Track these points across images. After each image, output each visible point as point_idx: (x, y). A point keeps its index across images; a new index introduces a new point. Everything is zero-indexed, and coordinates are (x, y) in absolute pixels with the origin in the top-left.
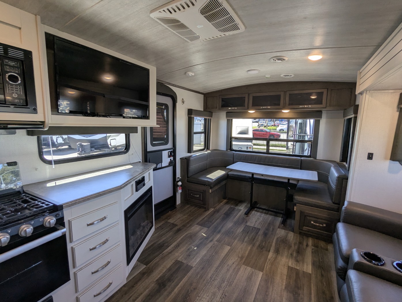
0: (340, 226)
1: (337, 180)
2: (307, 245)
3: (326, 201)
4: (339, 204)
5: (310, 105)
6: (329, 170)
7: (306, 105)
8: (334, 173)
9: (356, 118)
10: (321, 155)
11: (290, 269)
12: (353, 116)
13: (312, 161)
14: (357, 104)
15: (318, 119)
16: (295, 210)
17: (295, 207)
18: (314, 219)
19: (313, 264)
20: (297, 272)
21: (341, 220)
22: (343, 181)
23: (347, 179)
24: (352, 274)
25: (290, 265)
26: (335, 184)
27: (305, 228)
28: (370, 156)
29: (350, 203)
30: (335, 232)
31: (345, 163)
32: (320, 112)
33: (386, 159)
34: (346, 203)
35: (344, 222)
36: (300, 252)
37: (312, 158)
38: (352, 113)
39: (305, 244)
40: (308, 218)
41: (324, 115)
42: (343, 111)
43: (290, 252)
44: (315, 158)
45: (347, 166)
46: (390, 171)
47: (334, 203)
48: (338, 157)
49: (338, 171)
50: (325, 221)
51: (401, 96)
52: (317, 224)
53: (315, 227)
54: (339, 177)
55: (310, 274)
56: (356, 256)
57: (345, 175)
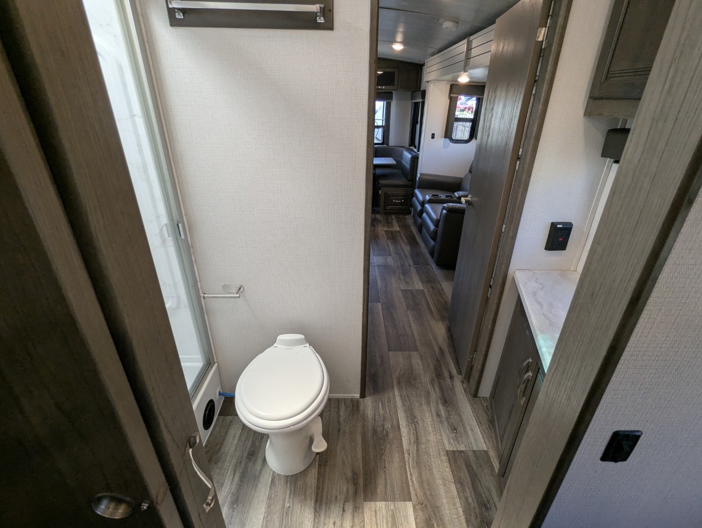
0: (417, 192)
1: (411, 160)
2: (392, 219)
3: (402, 181)
4: (412, 181)
5: (384, 86)
6: (401, 155)
7: (380, 86)
8: (408, 156)
9: (423, 103)
10: (392, 142)
11: (386, 232)
12: (421, 100)
13: (385, 148)
14: (422, 89)
15: (389, 101)
16: (380, 193)
17: (380, 191)
18: (395, 198)
19: (399, 226)
20: (391, 232)
21: (416, 187)
22: (415, 160)
23: (418, 158)
24: (427, 206)
26: (409, 164)
27: (389, 207)
28: (433, 136)
29: (421, 174)
30: (413, 197)
31: (412, 147)
32: (391, 93)
33: (442, 137)
34: (419, 175)
35: (418, 188)
36: (389, 223)
37: (385, 145)
38: (420, 98)
39: (390, 219)
40: (391, 197)
41: (394, 97)
42: (410, 93)
43: (382, 224)
44: (388, 144)
45: (416, 150)
46: (445, 147)
47: (409, 181)
48: (407, 144)
49: (411, 154)
50: (403, 197)
51: (452, 86)
52: (397, 201)
53: (396, 204)
54: (412, 158)
55: (399, 231)
56: (428, 198)
57: (416, 156)
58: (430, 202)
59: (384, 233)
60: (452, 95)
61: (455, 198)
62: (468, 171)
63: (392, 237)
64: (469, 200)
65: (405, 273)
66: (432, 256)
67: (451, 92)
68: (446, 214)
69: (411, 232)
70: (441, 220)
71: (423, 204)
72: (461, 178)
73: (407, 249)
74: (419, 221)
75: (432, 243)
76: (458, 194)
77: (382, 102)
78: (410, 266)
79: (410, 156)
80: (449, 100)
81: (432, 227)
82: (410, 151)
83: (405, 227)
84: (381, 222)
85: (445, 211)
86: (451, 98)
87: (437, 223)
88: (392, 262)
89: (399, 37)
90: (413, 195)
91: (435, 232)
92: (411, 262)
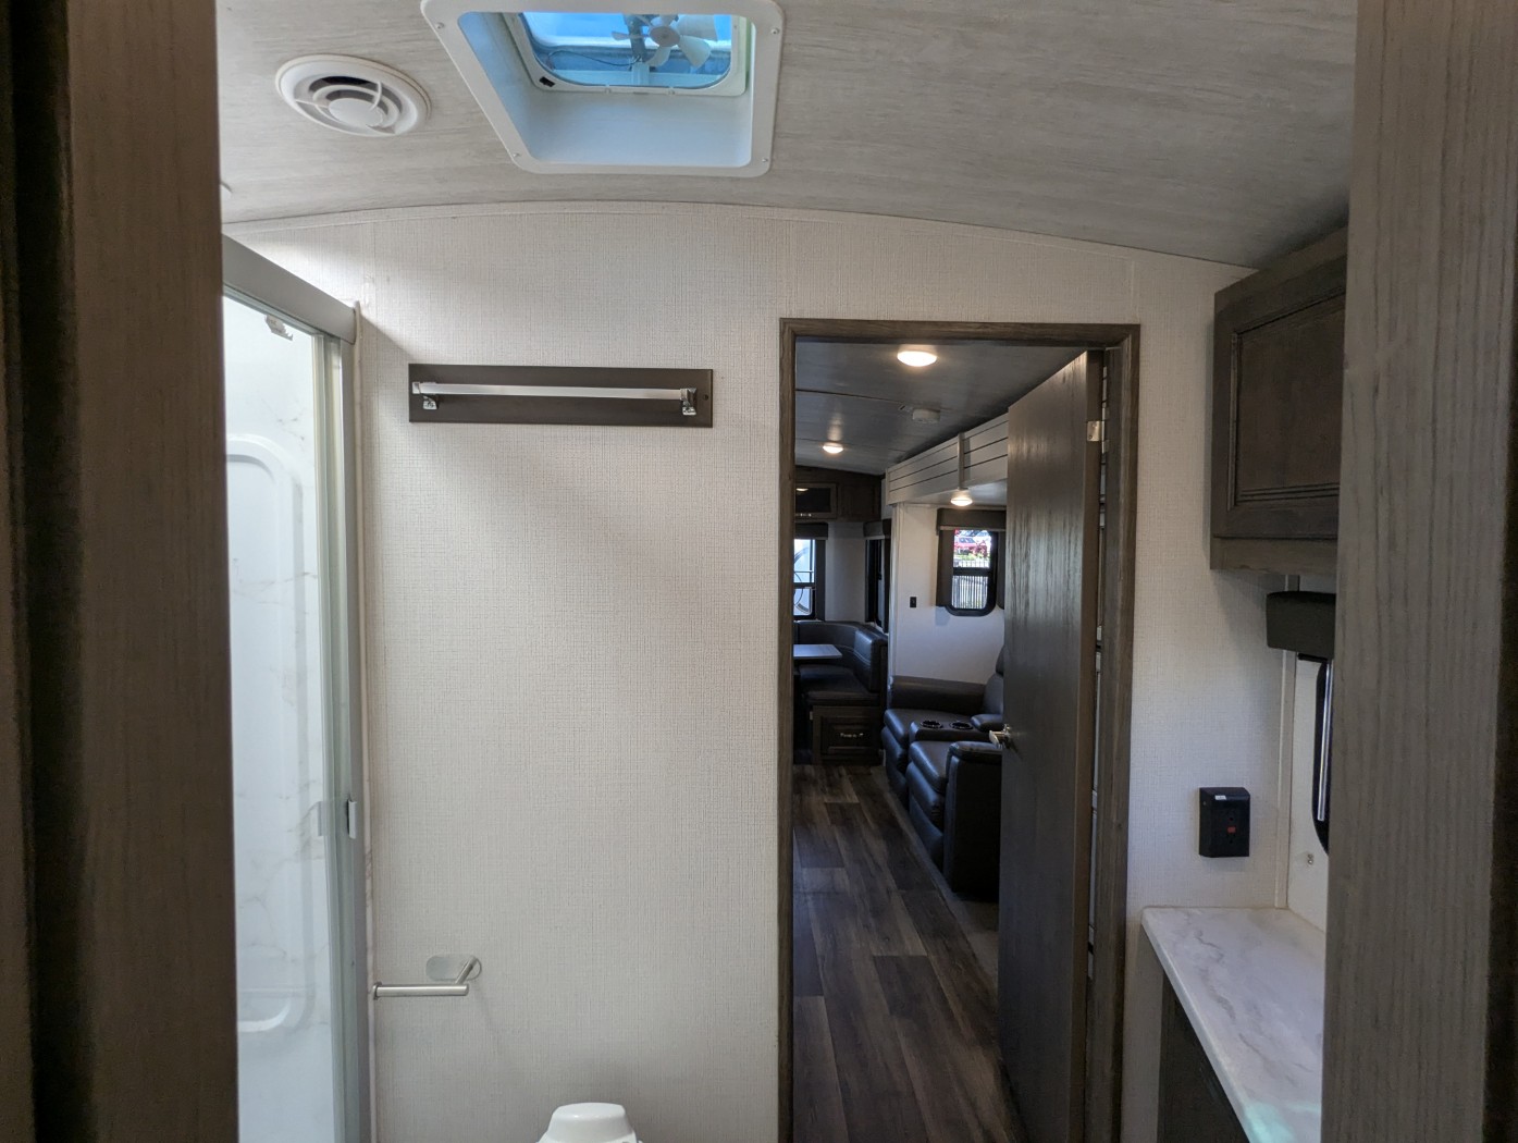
0: (891, 715)
1: (872, 650)
2: (841, 776)
3: (856, 693)
4: (878, 692)
5: (810, 512)
6: (853, 638)
7: (803, 512)
8: (865, 640)
9: (888, 542)
10: (831, 613)
11: (828, 806)
12: (883, 537)
13: (817, 625)
14: (884, 516)
15: (822, 539)
16: (811, 718)
17: (811, 713)
18: (845, 728)
19: (858, 794)
20: (841, 807)
21: (889, 701)
22: (881, 648)
23: (886, 645)
25: (826, 801)
26: (869, 656)
27: (832, 748)
28: (913, 603)
29: (895, 678)
30: (883, 726)
31: (872, 624)
32: (825, 525)
33: (931, 604)
34: (891, 680)
35: (892, 708)
36: (833, 786)
37: (817, 620)
38: (882, 533)
39: (836, 775)
40: (835, 727)
41: (831, 531)
42: (862, 524)
43: (819, 789)
44: (822, 618)
45: (881, 630)
46: (939, 622)
47: (871, 691)
48: (860, 613)
49: (871, 637)
50: (859, 727)
51: (940, 512)
52: (850, 736)
53: (847, 741)
54: (873, 644)
55: (859, 804)
56: (915, 728)
57: (882, 640)
58: (920, 737)
59: (824, 809)
60: (942, 528)
61: (974, 730)
62: (994, 671)
63: (844, 818)
64: (1006, 737)
65: (879, 912)
66: (940, 867)
67: (939, 522)
68: (960, 766)
69: (886, 806)
70: (950, 778)
71: (905, 742)
72: (982, 687)
73: (878, 848)
74: (902, 780)
75: (936, 833)
76: (980, 720)
77: (808, 541)
78: (889, 892)
79: (869, 641)
80: (937, 537)
81: (932, 796)
82: (869, 631)
83: (871, 795)
84: (815, 783)
85: (955, 760)
86: (941, 534)
87: (940, 786)
88: (847, 882)
89: (835, 434)
90: (883, 722)
91: (940, 807)
92: (892, 884)
